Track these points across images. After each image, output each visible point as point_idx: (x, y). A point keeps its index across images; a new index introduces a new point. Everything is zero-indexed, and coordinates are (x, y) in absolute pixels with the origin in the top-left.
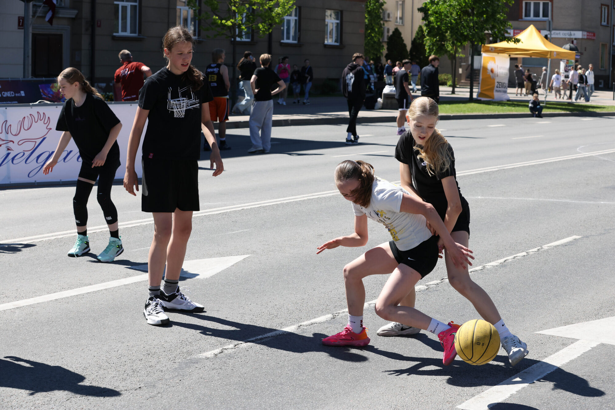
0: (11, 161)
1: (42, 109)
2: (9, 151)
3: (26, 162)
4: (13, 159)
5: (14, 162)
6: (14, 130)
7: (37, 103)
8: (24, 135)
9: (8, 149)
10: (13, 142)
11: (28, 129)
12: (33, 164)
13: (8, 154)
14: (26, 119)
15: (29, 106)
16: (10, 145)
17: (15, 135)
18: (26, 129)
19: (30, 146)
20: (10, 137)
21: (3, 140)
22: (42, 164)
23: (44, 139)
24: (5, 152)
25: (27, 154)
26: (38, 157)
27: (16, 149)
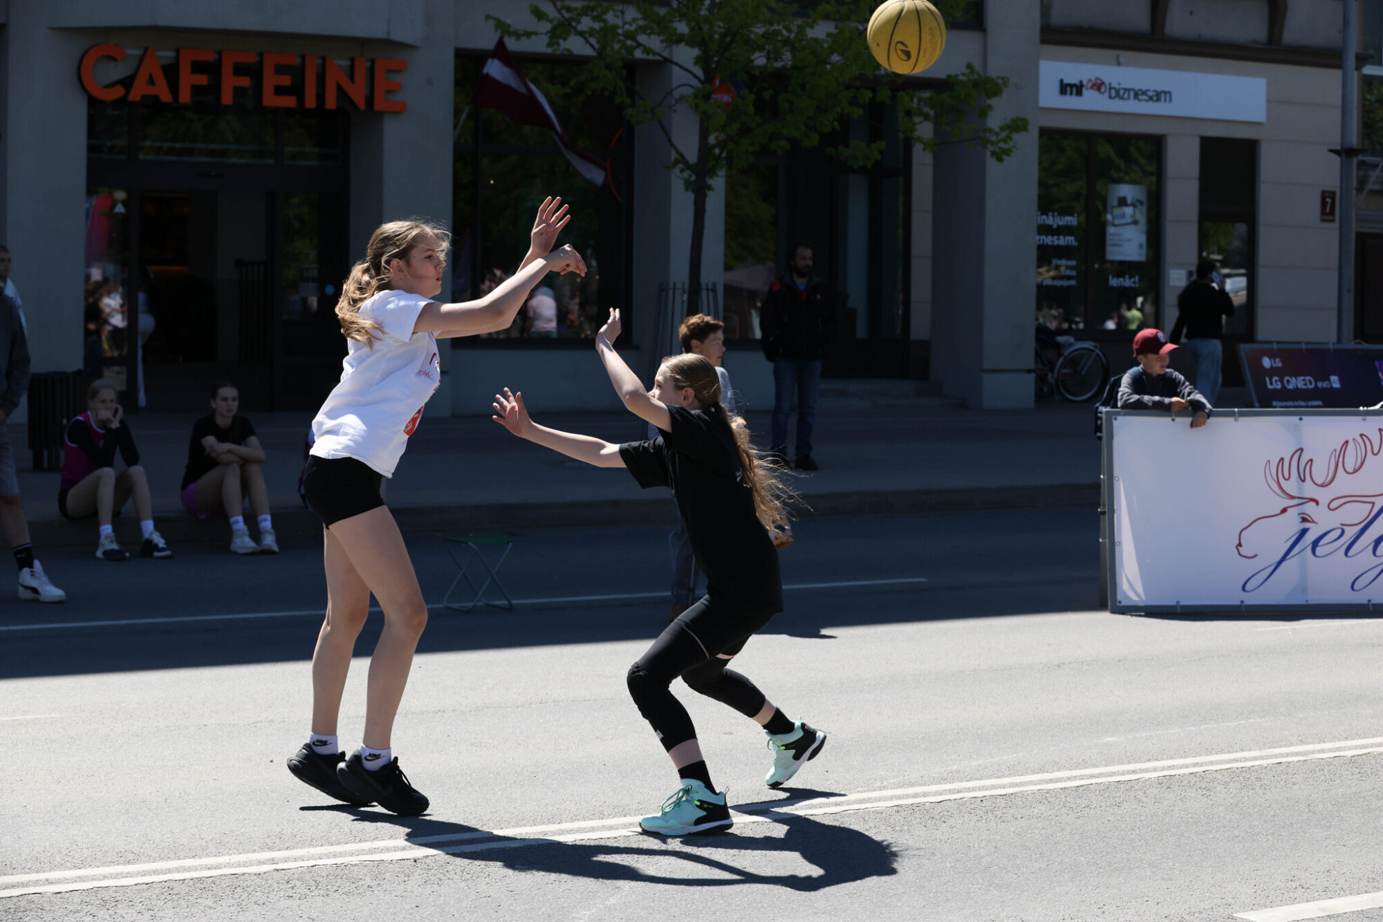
3: (1346, 554)
12: (1364, 558)
26: (1377, 542)
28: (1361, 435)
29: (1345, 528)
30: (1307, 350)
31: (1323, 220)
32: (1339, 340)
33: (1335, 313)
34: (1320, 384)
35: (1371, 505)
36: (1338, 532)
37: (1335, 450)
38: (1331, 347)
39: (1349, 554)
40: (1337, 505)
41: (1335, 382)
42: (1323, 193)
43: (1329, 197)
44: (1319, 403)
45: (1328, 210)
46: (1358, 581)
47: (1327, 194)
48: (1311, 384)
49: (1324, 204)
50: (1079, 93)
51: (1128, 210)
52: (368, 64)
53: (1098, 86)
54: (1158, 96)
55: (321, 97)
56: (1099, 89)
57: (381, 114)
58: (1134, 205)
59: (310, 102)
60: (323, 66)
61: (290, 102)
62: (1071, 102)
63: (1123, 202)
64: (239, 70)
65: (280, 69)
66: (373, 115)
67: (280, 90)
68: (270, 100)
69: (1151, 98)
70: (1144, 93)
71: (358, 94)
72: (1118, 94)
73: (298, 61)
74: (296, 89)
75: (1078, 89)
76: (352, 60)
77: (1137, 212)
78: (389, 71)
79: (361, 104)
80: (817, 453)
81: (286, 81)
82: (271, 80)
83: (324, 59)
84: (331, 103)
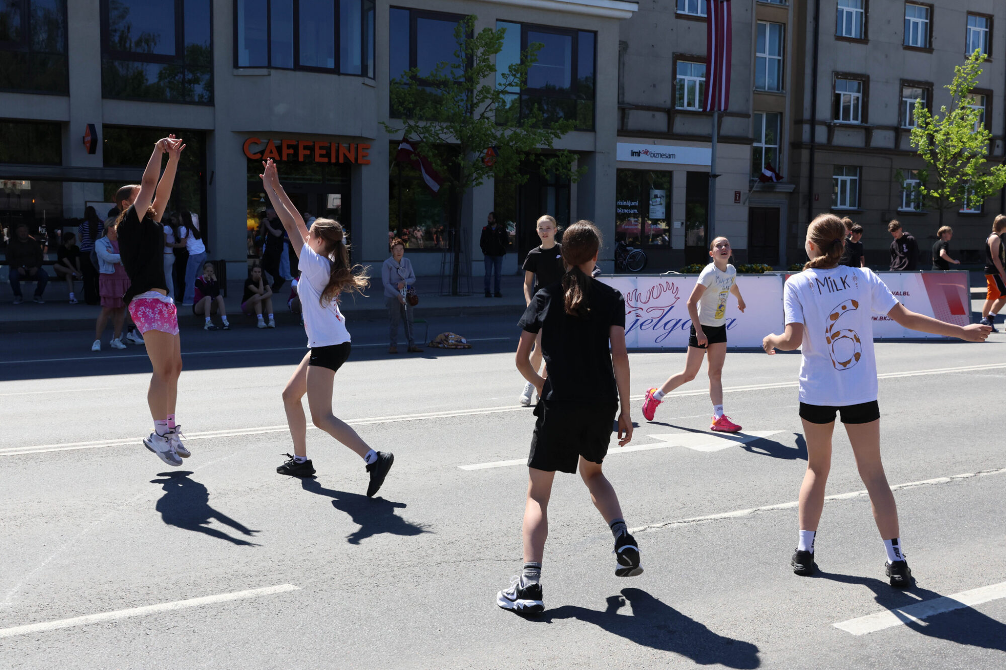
0: (639, 327)
1: (671, 280)
2: (638, 318)
3: (653, 329)
4: (641, 325)
5: (643, 328)
6: (643, 299)
7: (667, 273)
8: (653, 303)
9: (637, 316)
10: (642, 309)
11: (657, 298)
12: (660, 331)
13: (637, 320)
14: (655, 287)
15: (659, 276)
16: (639, 312)
17: (645, 303)
18: (655, 297)
19: (659, 313)
20: (640, 305)
21: (633, 307)
22: (670, 330)
23: (672, 307)
24: (635, 318)
25: (655, 321)
26: (666, 324)
27: (644, 316)
28: (660, 284)
29: (653, 319)
35: (663, 310)
37: (650, 289)
40: (650, 310)
42: (736, 192)
43: (738, 194)
45: (737, 199)
46: (658, 339)
49: (736, 196)
50: (639, 155)
51: (658, 200)
52: (356, 146)
53: (646, 152)
54: (670, 156)
55: (337, 158)
56: (647, 154)
57: (361, 165)
58: (660, 198)
59: (333, 160)
60: (338, 147)
61: (326, 160)
62: (636, 159)
63: (656, 196)
64: (305, 148)
65: (321, 148)
66: (358, 166)
67: (321, 156)
68: (318, 159)
69: (667, 157)
70: (664, 155)
71: (352, 157)
72: (654, 155)
73: (329, 145)
74: (328, 155)
75: (638, 154)
76: (350, 144)
77: (662, 200)
78: (363, 149)
79: (353, 160)
81: (324, 152)
82: (318, 152)
83: (338, 144)
84: (341, 160)
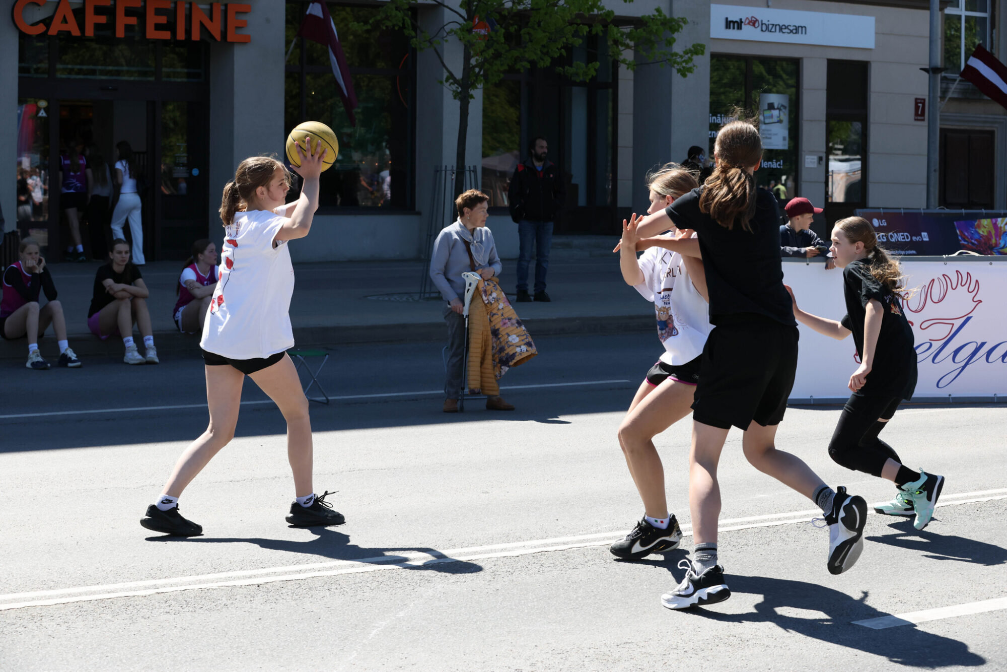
1: (964, 267)
3: (933, 361)
6: (914, 303)
7: (956, 254)
8: (932, 311)
10: (912, 324)
11: (939, 301)
12: (946, 364)
14: (936, 282)
15: (942, 260)
17: (916, 312)
18: (936, 299)
19: (942, 331)
22: (964, 364)
23: (968, 319)
25: (937, 345)
26: (957, 352)
28: (943, 275)
29: (932, 342)
30: (905, 213)
31: (916, 120)
32: (928, 207)
33: (925, 187)
34: (914, 238)
35: (951, 325)
36: (929, 344)
37: (925, 286)
38: (922, 211)
39: (935, 361)
40: (927, 326)
41: (925, 237)
42: (916, 99)
43: (920, 103)
44: (914, 252)
45: (920, 113)
46: (941, 381)
47: (919, 101)
48: (908, 238)
49: (917, 108)
50: (740, 28)
51: (775, 113)
52: (223, 8)
53: (753, 22)
54: (797, 30)
55: (188, 32)
56: (754, 25)
57: (232, 44)
58: (779, 109)
59: (181, 35)
60: (190, 9)
61: (166, 35)
62: (733, 34)
63: (771, 107)
64: (129, 12)
65: (159, 12)
66: (226, 44)
67: (158, 27)
68: (152, 34)
69: (791, 31)
70: (787, 27)
71: (215, 29)
72: (768, 28)
73: (172, 5)
74: (171, 26)
75: (739, 25)
76: (211, 5)
77: (782, 113)
78: (237, 13)
79: (218, 36)
80: (549, 290)
81: (163, 20)
82: (152, 19)
83: (191, 4)
84: (196, 36)
